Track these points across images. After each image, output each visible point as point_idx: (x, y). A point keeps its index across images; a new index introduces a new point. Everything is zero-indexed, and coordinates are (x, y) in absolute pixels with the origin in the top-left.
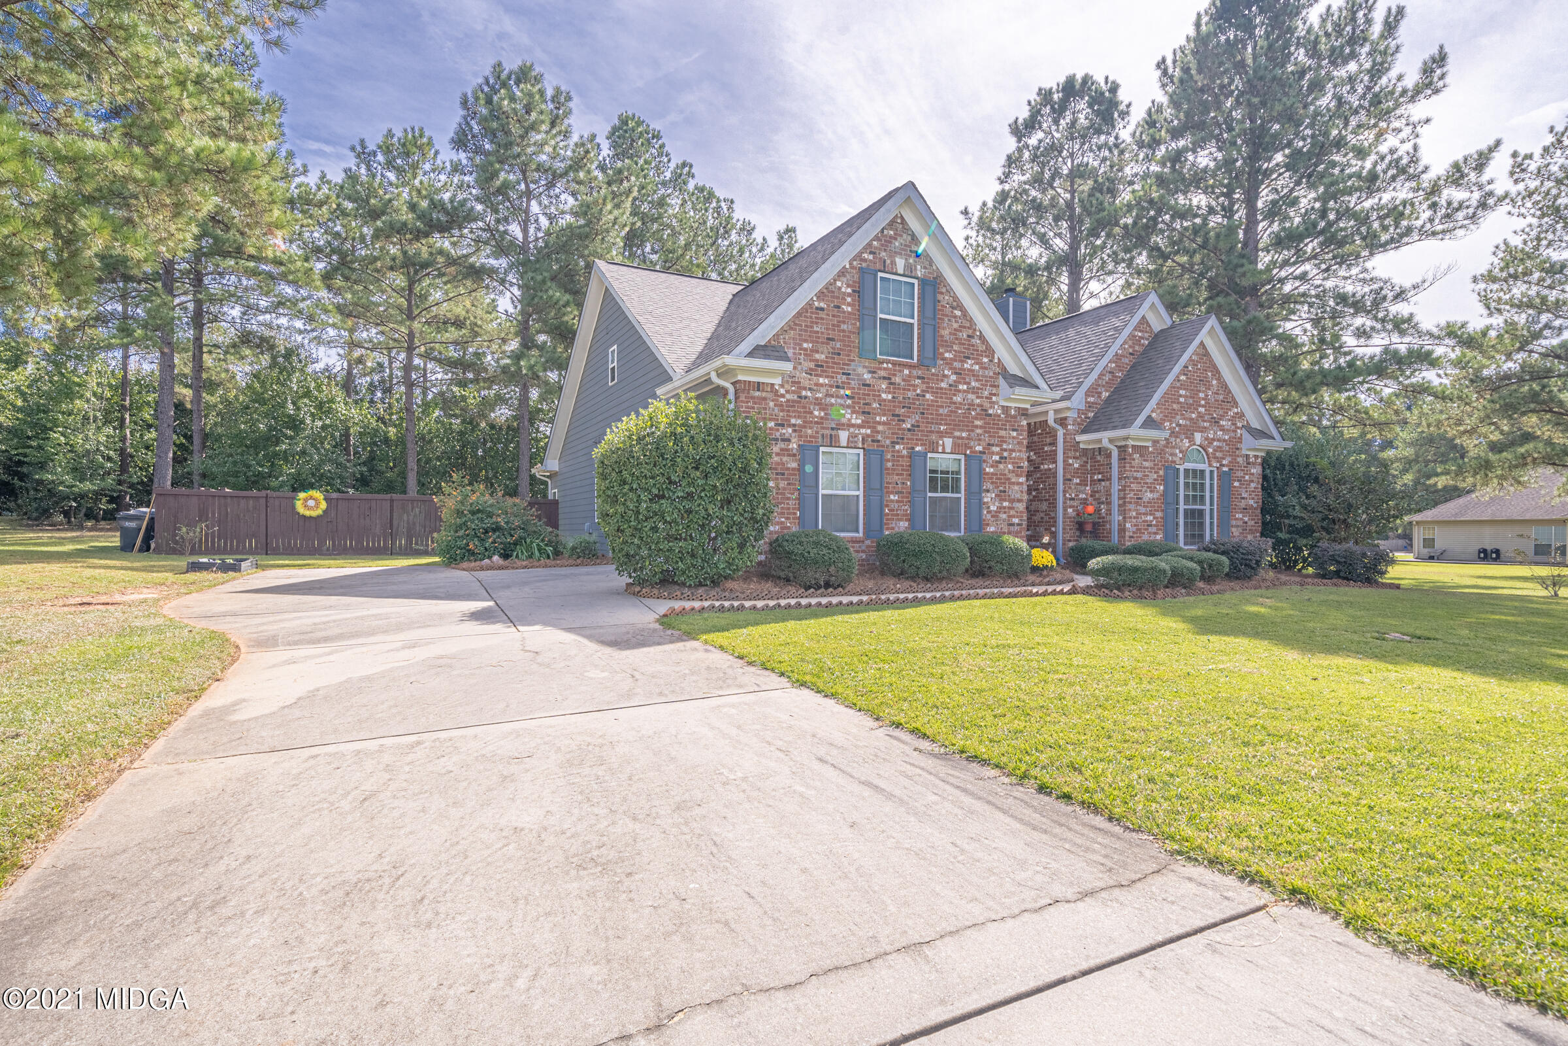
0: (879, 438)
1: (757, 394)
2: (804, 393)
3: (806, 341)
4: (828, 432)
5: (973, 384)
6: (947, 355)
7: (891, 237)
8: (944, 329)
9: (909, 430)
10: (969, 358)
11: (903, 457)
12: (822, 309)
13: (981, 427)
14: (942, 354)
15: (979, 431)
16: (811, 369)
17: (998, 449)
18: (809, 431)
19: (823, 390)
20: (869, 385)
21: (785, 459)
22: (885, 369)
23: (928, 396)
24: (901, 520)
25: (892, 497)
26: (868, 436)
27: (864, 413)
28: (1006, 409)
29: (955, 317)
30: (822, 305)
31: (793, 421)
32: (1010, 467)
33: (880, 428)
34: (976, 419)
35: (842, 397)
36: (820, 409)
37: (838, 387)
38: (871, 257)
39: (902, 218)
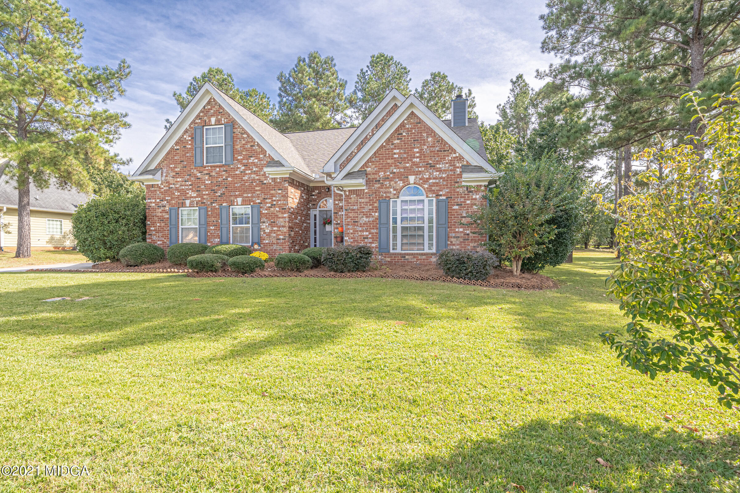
0: (205, 201)
1: (153, 189)
2: (171, 186)
3: (171, 164)
4: (181, 201)
5: (254, 169)
6: (239, 158)
7: (209, 109)
8: (237, 145)
9: (219, 196)
10: (252, 157)
11: (216, 209)
12: (178, 149)
13: (259, 190)
14: (237, 157)
15: (258, 192)
16: (174, 176)
17: (270, 200)
18: (173, 202)
19: (179, 183)
20: (200, 178)
21: (164, 214)
22: (207, 170)
23: (229, 179)
24: (216, 238)
25: (211, 228)
26: (199, 201)
27: (197, 191)
28: (274, 180)
29: (244, 138)
30: (178, 147)
31: (167, 198)
32: (277, 209)
33: (205, 197)
34: (257, 186)
35: (187, 185)
36: (178, 192)
37: (185, 181)
38: (200, 121)
39: (214, 99)
